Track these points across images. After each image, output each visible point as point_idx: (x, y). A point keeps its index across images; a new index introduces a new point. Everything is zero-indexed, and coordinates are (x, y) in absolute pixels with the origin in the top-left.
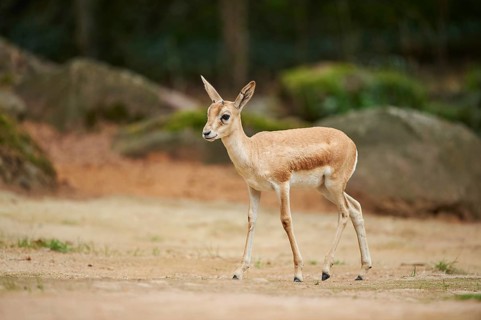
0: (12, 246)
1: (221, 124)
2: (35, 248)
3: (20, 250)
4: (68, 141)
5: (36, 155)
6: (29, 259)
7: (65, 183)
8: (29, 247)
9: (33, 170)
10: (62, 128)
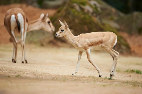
0: (124, 72)
1: (61, 32)
2: (131, 72)
3: (126, 73)
4: (133, 38)
5: (124, 43)
6: (130, 76)
7: (134, 52)
8: (129, 72)
9: (124, 47)
10: (130, 34)
